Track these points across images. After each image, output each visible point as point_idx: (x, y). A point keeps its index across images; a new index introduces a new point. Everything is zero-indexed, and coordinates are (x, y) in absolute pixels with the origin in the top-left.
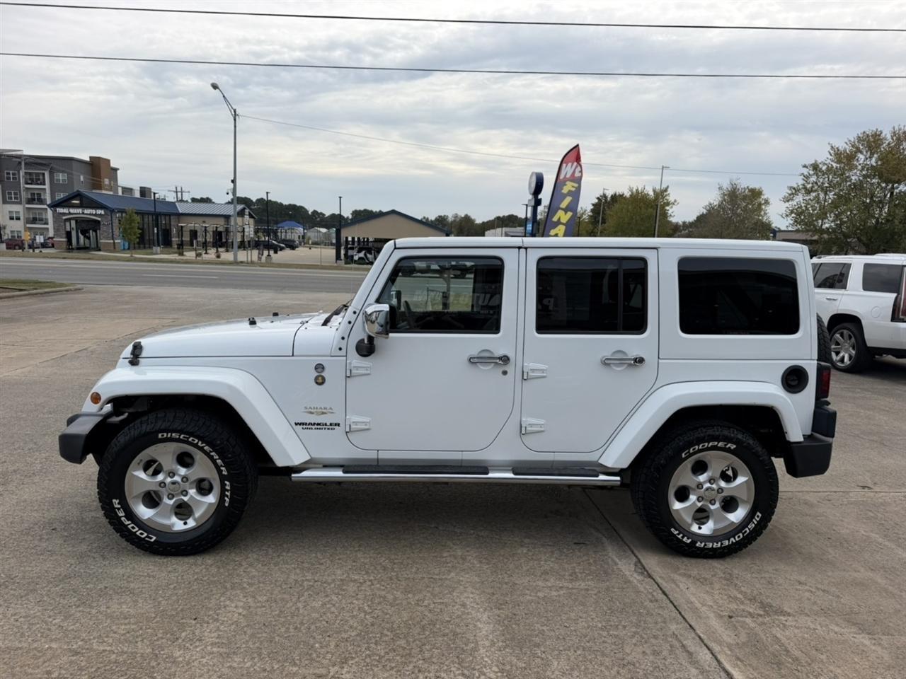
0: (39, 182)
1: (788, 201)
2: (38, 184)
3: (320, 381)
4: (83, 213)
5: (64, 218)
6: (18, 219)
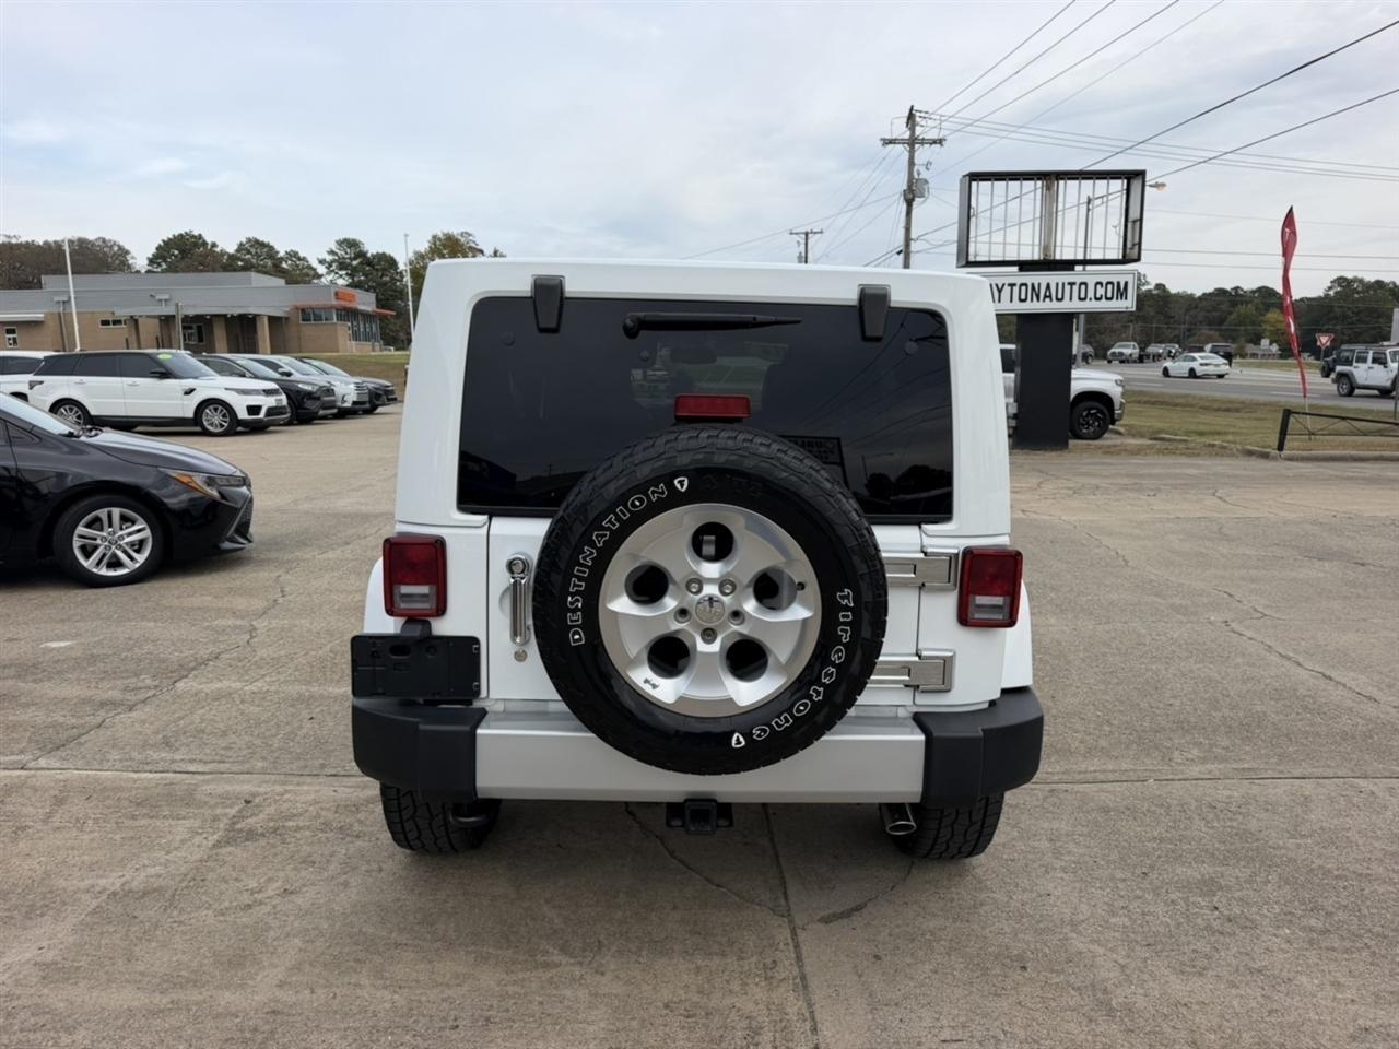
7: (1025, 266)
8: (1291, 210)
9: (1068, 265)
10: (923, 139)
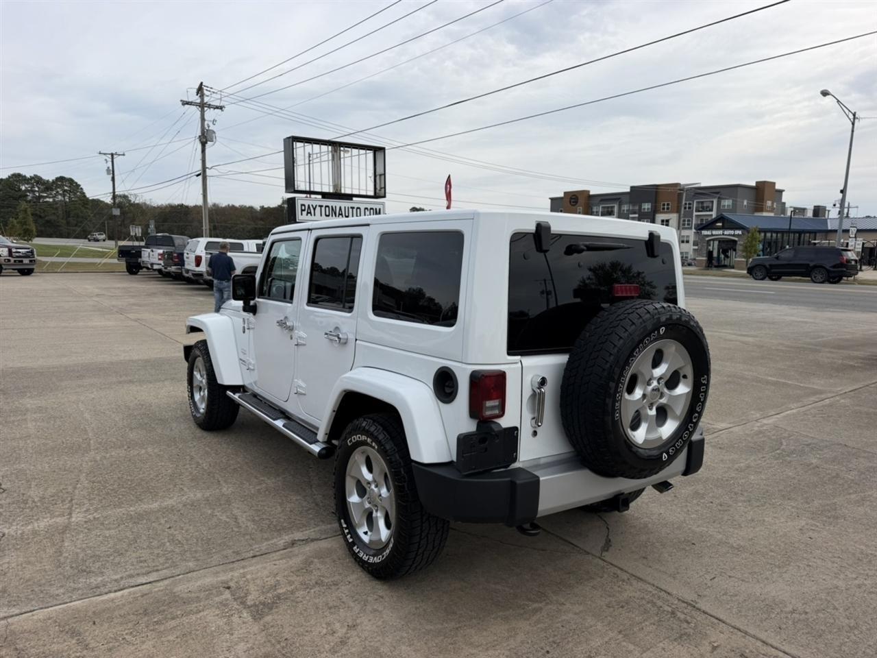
0: (708, 209)
2: (707, 211)
3: (244, 331)
4: (723, 234)
5: (707, 239)
6: (688, 242)
7: (325, 195)
8: (449, 176)
9: (349, 197)
10: (210, 105)
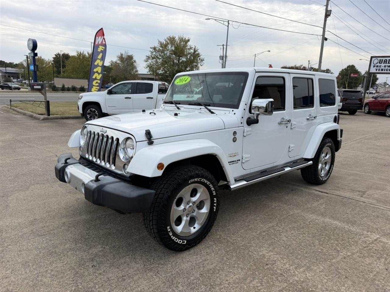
1: (147, 62)
3: (234, 140)
